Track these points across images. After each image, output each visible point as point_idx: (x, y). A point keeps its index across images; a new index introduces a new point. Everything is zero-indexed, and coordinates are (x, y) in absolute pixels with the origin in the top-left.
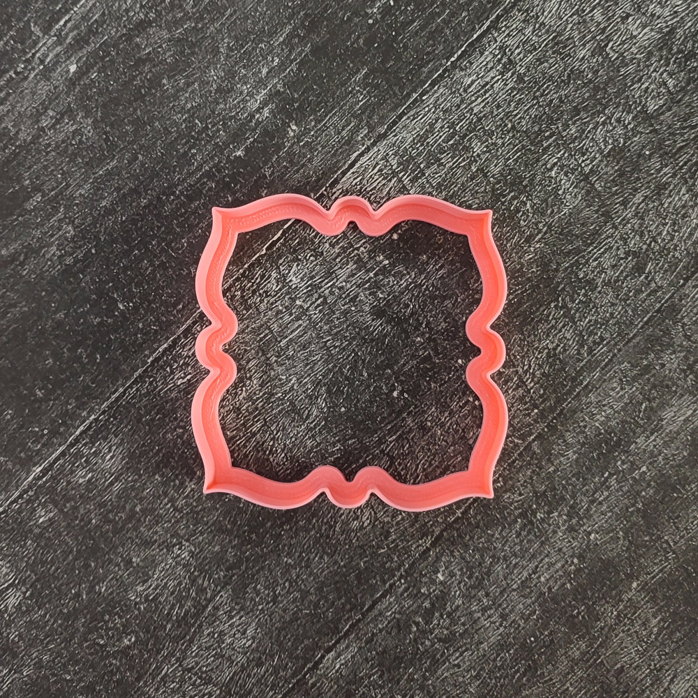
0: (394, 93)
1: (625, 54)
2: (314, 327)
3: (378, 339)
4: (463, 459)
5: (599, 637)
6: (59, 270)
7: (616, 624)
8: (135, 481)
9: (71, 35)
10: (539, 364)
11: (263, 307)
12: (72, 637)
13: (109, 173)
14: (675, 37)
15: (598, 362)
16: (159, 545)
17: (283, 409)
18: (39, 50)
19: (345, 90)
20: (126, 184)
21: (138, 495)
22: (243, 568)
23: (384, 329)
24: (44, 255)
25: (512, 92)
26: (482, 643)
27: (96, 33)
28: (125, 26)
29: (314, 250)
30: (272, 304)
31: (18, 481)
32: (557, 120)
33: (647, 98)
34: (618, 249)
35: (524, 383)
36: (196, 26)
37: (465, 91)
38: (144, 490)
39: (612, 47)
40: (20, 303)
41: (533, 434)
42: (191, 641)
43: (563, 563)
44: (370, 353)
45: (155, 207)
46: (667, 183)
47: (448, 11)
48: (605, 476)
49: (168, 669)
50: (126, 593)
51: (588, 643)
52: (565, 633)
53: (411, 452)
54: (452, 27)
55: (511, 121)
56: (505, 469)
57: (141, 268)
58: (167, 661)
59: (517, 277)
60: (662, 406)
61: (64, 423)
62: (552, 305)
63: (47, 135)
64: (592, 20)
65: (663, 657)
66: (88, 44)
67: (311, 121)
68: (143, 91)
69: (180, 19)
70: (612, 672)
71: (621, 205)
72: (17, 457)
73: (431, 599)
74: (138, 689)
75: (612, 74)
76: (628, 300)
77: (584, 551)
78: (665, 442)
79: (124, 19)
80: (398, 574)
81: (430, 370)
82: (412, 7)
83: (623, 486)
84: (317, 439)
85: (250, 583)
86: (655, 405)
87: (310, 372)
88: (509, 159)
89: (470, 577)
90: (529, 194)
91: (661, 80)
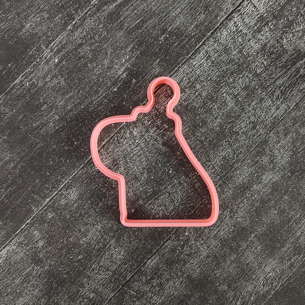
0: (169, 68)
1: (249, 53)
2: (142, 149)
3: (164, 153)
4: (193, 194)
5: (240, 253)
6: (53, 131)
7: (246, 249)
8: (82, 203)
9: (56, 49)
10: (219, 161)
11: (124, 143)
12: (61, 255)
13: (70, 97)
14: (267, 47)
15: (240, 160)
16: (90, 225)
17: (132, 177)
18: (44, 54)
19: (152, 67)
20: (76, 101)
21: (82, 207)
22: (119, 232)
23: (166, 150)
24: (48, 126)
25: (210, 67)
26: (201, 256)
27: (64, 48)
28: (74, 45)
29: (142, 123)
30: (128, 142)
31: (41, 203)
32: (225, 77)
33: (257, 68)
34: (247, 121)
35: (214, 167)
36: (99, 45)
37: (194, 67)
38: (85, 206)
39: (245, 51)
40: (40, 143)
42: (102, 257)
44: (162, 158)
45: (87, 109)
46: (264, 98)
47: (187, 39)
49: (94, 266)
50: (79, 241)
51: (237, 255)
52: (229, 252)
53: (176, 191)
55: (210, 77)
56: (208, 197)
57: (82, 130)
58: (94, 264)
59: (212, 131)
60: (262, 175)
61: (57, 184)
62: (224, 141)
63: (48, 84)
64: (238, 41)
65: (262, 259)
66: (62, 52)
67: (140, 78)
68: (81, 68)
69: (94, 42)
70: (245, 265)
71: (248, 106)
72: (41, 196)
73: (183, 241)
74: (84, 273)
75: (245, 60)
76: (250, 138)
77: (236, 224)
78: (263, 187)
79: (74, 43)
80: (172, 233)
81: (182, 163)
82: (175, 37)
83: (249, 202)
84: (144, 188)
85: (122, 237)
86: (259, 174)
87: (141, 165)
88: (209, 90)
89: (197, 234)
90: (216, 103)
91: (262, 62)
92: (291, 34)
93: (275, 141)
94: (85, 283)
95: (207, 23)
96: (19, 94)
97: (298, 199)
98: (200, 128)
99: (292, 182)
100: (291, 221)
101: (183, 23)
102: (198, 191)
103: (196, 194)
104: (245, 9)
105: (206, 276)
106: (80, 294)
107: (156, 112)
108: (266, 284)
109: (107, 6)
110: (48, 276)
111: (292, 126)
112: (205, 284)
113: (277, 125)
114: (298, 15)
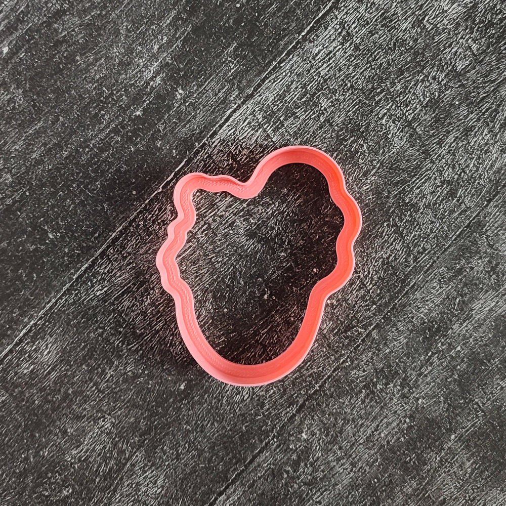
0: (258, 61)
1: (438, 26)
2: (202, 247)
3: (251, 255)
5: (426, 477)
7: (439, 467)
8: (67, 370)
10: (376, 270)
11: (161, 233)
12: (24, 490)
13: (37, 132)
14: (477, 11)
15: (422, 268)
16: (88, 419)
19: (220, 60)
20: (51, 140)
21: (69, 381)
22: (153, 433)
23: (255, 247)
25: (351, 58)
26: (338, 485)
27: (22, 22)
28: (45, 15)
32: (385, 79)
33: (456, 60)
34: (435, 179)
35: (365, 285)
36: (101, 13)
37: (314, 58)
38: (74, 377)
39: (428, 20)
41: (372, 324)
42: (115, 491)
43: (398, 422)
44: (245, 266)
45: (74, 158)
46: (473, 126)
48: (429, 355)
51: (418, 482)
52: (400, 475)
53: (279, 341)
55: (350, 81)
56: (351, 352)
57: (65, 206)
60: (472, 300)
61: (10, 328)
62: (385, 224)
65: (475, 490)
66: (17, 30)
67: (194, 86)
68: (61, 66)
69: (88, 8)
70: (437, 503)
71: (437, 144)
73: (297, 453)
75: (428, 41)
76: (444, 218)
77: (414, 412)
78: (474, 327)
79: (44, 9)
80: (271, 435)
81: (292, 277)
83: (442, 362)
85: (158, 445)
86: (466, 299)
87: (199, 282)
88: (349, 111)
89: (327, 436)
90: (365, 138)
91: (467, 45)
93: (499, 223)
102: (328, 339)
103: (325, 345)
107: (230, 163)
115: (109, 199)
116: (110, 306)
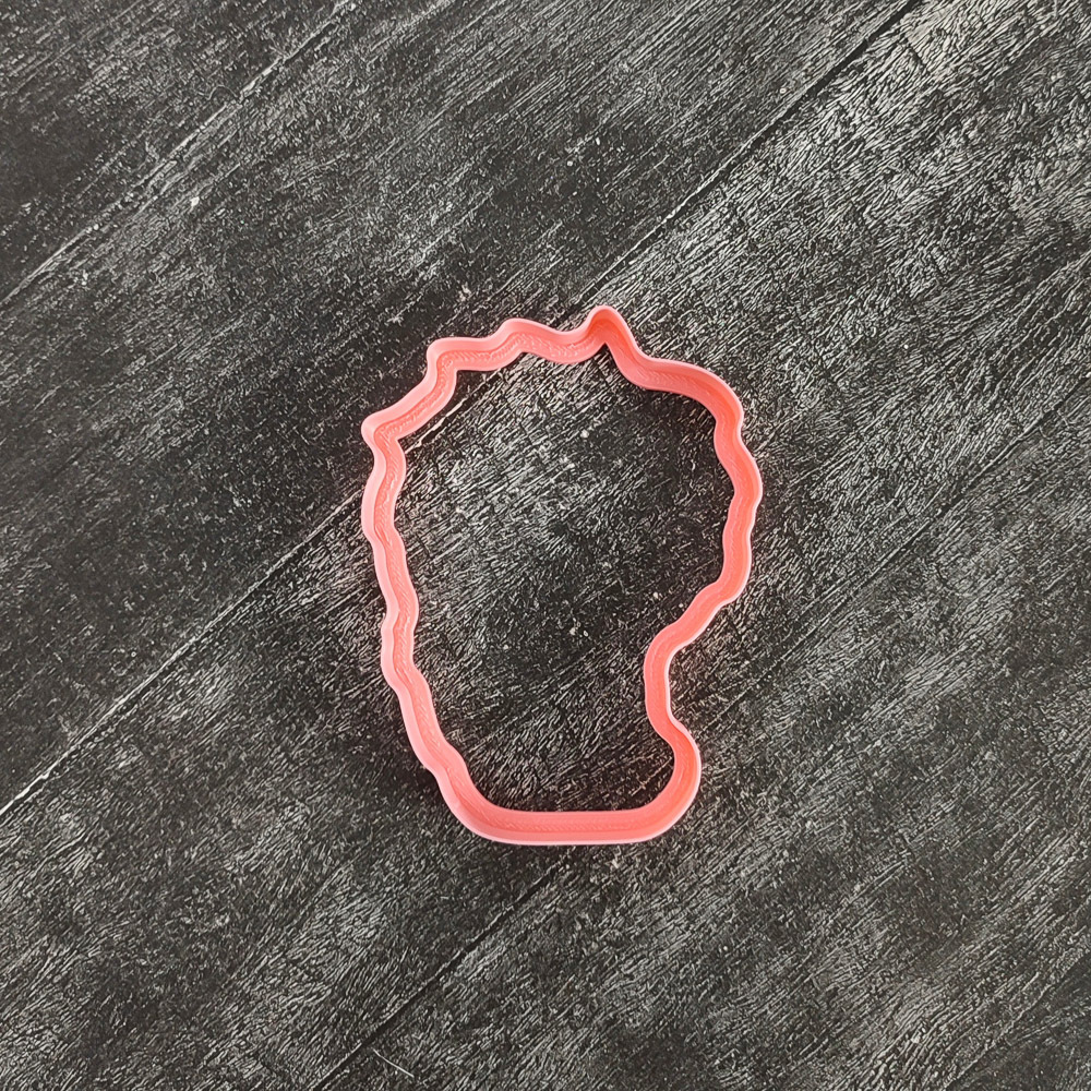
0: (594, 253)
1: (886, 222)
2: (477, 542)
3: (555, 561)
5: (809, 950)
6: (162, 453)
7: (830, 935)
8: (242, 722)
9: (195, 159)
10: (754, 604)
11: (414, 514)
12: (152, 911)
13: (232, 335)
14: (950, 204)
15: (828, 606)
16: (267, 804)
17: (432, 642)
18: (154, 176)
19: (534, 247)
20: (253, 351)
21: (243, 740)
22: (370, 838)
23: (563, 549)
24: (145, 434)
25: (741, 262)
26: (663, 950)
27: (226, 160)
30: (426, 510)
31: (95, 714)
32: (794, 300)
33: (910, 278)
34: (862, 465)
35: (734, 626)
36: (352, 157)
37: (683, 257)
38: (251, 734)
39: (870, 213)
40: (111, 492)
41: (742, 691)
42: (299, 926)
43: (769, 855)
44: (544, 579)
45: (287, 382)
46: (928, 386)
47: (667, 156)
48: (829, 749)
49: (269, 959)
50: (222, 861)
51: (794, 957)
52: (767, 943)
53: (588, 705)
54: (671, 176)
55: (738, 297)
56: (703, 733)
57: (265, 457)
58: (268, 951)
60: (906, 665)
61: (157, 645)
62: (776, 531)
63: (157, 283)
64: (847, 177)
65: (887, 979)
66: (216, 173)
67: (489, 283)
68: (280, 234)
69: (332, 147)
70: (823, 995)
71: (869, 411)
72: (96, 684)
73: (602, 890)
74: (230, 982)
76: (871, 529)
77: (798, 842)
78: (907, 711)
79: (263, 143)
80: (562, 857)
81: (617, 604)
82: (623, 149)
83: (850, 764)
84: (472, 683)
85: (377, 859)
86: (896, 664)
87: (468, 598)
88: (732, 345)
89: (652, 867)
90: (754, 391)
91: (929, 256)
92: (1040, 164)
93: (959, 545)
94: (229, 1021)
95: (742, 105)
96: (52, 310)
97: (1031, 765)
98: (690, 478)
99: (1013, 699)
100: (1001, 844)
101: (657, 99)
104: (879, 63)
105: (678, 1026)
106: (208, 1062)
107: (535, 410)
108: (896, 1073)
109: (391, 21)
110: (97, 985)
111: (1026, 497)
112: (669, 1058)
113: (972, 487)
114: (1069, 99)
115: (336, 451)
116: (321, 625)
